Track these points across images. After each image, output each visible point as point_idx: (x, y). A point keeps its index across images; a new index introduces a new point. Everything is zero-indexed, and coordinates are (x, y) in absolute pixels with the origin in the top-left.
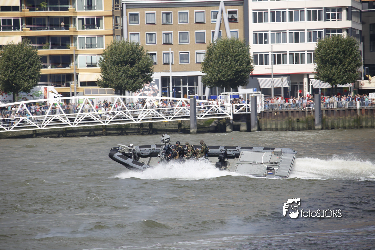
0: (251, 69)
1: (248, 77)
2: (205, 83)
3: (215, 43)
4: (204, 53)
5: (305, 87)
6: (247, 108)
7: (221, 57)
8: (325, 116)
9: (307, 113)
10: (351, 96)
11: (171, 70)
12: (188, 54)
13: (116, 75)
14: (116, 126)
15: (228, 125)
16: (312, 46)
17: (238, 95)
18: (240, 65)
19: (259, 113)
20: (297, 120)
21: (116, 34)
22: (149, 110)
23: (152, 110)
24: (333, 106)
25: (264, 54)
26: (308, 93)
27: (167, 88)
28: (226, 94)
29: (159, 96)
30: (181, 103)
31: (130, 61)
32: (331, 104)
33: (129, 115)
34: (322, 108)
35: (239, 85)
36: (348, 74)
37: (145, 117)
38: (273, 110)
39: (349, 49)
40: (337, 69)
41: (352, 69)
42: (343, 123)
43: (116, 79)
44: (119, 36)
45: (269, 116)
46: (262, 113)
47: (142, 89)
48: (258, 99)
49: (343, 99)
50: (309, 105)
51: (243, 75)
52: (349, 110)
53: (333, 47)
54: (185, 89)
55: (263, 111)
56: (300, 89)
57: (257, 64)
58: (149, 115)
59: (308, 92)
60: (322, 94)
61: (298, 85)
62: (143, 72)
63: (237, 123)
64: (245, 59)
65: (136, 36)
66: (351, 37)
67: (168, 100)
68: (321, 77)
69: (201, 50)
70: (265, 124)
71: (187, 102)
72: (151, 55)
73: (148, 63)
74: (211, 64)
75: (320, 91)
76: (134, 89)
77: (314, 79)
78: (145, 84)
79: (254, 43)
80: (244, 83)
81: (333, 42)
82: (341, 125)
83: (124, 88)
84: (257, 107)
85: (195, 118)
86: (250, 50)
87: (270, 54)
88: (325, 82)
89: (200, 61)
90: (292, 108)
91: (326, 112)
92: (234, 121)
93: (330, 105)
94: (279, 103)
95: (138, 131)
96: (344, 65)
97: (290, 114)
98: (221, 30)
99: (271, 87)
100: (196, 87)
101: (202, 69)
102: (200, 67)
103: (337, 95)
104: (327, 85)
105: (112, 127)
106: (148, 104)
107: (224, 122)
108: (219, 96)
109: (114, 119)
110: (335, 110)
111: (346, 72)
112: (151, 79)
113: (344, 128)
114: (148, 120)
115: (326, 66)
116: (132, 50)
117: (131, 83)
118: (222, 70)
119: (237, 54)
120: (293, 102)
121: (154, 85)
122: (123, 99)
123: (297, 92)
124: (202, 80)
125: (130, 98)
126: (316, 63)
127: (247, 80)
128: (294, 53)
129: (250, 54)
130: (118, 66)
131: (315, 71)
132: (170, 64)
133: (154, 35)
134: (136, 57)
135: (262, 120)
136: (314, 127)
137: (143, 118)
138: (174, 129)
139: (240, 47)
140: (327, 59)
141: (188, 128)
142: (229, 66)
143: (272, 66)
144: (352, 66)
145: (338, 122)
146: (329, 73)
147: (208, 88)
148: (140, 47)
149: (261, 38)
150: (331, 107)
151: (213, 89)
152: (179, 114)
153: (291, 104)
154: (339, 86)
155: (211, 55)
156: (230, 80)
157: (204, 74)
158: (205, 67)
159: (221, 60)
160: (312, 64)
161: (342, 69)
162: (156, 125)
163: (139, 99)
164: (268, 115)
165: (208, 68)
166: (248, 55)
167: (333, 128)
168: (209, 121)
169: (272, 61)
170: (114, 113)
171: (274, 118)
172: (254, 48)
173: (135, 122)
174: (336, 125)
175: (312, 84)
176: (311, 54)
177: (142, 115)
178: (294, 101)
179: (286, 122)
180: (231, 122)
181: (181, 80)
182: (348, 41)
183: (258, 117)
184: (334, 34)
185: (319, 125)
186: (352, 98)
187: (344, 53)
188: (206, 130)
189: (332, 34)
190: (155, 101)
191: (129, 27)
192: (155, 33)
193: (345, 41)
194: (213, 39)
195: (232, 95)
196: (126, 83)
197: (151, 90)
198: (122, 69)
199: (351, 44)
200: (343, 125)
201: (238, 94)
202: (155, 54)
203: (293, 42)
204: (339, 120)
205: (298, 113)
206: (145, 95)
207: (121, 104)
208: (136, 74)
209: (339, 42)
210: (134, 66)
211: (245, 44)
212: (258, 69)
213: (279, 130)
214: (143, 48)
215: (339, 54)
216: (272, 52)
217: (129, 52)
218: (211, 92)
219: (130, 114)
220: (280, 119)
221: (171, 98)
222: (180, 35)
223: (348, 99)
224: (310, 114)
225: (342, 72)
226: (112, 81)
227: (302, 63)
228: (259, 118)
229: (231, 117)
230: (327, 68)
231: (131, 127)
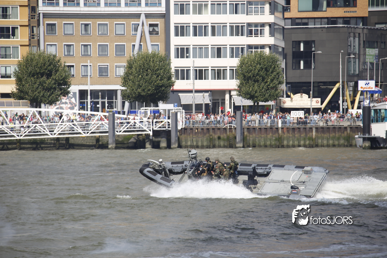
0: (172, 84)
1: (169, 92)
2: (124, 98)
3: (135, 56)
4: (124, 67)
5: (227, 104)
6: (167, 124)
7: (142, 71)
8: (247, 134)
9: (228, 130)
10: (272, 114)
11: (89, 83)
12: (108, 67)
13: (31, 87)
14: (30, 140)
15: (147, 142)
16: (235, 62)
17: (159, 111)
18: (161, 80)
19: (180, 130)
20: (218, 137)
21: (32, 45)
22: (66, 124)
23: (69, 124)
24: (255, 124)
25: (185, 69)
26: (230, 110)
27: (85, 102)
28: (146, 109)
29: (76, 110)
30: (100, 117)
31: (46, 73)
32: (253, 122)
33: (45, 129)
34: (243, 125)
35: (159, 101)
36: (270, 91)
37: (61, 131)
38: (193, 127)
39: (271, 66)
40: (259, 87)
41: (274, 87)
42: (265, 141)
43: (31, 91)
44: (36, 46)
45: (190, 133)
46: (183, 130)
47: (59, 102)
48: (179, 114)
49: (265, 117)
50: (231, 123)
51: (163, 90)
52: (271, 128)
53: (256, 64)
54: (103, 104)
55: (184, 127)
56: (221, 106)
57: (178, 79)
58: (66, 129)
59: (230, 108)
60: (244, 111)
61: (220, 101)
62: (60, 84)
63: (157, 139)
64: (167, 74)
65: (54, 47)
66: (274, 54)
67: (86, 115)
68: (243, 94)
69: (121, 63)
70: (185, 141)
71: (105, 116)
72: (68, 68)
73: (66, 75)
74: (131, 78)
75: (242, 108)
76: (50, 102)
77: (237, 96)
78: (62, 97)
79: (175, 58)
80: (165, 98)
81: (256, 59)
82: (262, 143)
83: (40, 100)
84: (178, 123)
85: (114, 133)
86: (171, 64)
87: (191, 69)
88: (247, 99)
89: (120, 75)
90: (213, 125)
91: (247, 130)
92: (154, 138)
93: (251, 123)
94: (200, 119)
95: (54, 145)
96: (267, 82)
97: (211, 131)
98: (141, 44)
99: (192, 103)
100: (115, 102)
101: (121, 82)
102: (120, 80)
103: (259, 113)
104: (250, 103)
105: (26, 141)
106: (65, 118)
107: (144, 138)
108: (139, 112)
109: (29, 132)
110: (257, 128)
111: (268, 89)
112: (69, 92)
113: (266, 146)
114: (64, 134)
115: (248, 83)
116: (49, 61)
117: (48, 96)
118: (142, 84)
119: (157, 68)
120: (214, 119)
121: (72, 98)
122: (38, 112)
123: (219, 108)
124: (122, 94)
125: (45, 112)
126: (238, 79)
127: (167, 96)
128: (216, 69)
129: (171, 69)
130: (34, 78)
131: (237, 88)
132: (89, 77)
133: (72, 46)
134: (53, 68)
135: (183, 137)
136: (235, 145)
137: (59, 132)
138: (92, 144)
139: (162, 61)
140: (250, 76)
141: (106, 143)
142: (150, 80)
143: (194, 82)
144: (275, 83)
145: (259, 140)
146: (251, 89)
147: (128, 103)
148: (57, 59)
149: (182, 52)
150: (252, 125)
151: (133, 104)
152: (97, 129)
153: (212, 120)
154: (261, 103)
155: (131, 69)
156: (151, 95)
157: (124, 88)
158: (125, 81)
159: (141, 74)
160: (234, 80)
161: (264, 86)
162: (73, 140)
163: (56, 112)
164: (189, 131)
165: (127, 81)
166: (169, 70)
167: (254, 146)
168: (128, 137)
169: (194, 77)
170: (29, 127)
171: (195, 135)
172: (176, 63)
173: (51, 136)
174: (257, 143)
175: (234, 100)
176: (233, 70)
177: (59, 129)
178: (216, 118)
179: (207, 139)
180: (151, 138)
181: (100, 94)
182: (271, 58)
183: (178, 133)
184: (256, 51)
185: (240, 143)
186: (274, 116)
187: (266, 70)
188: (125, 146)
189: (254, 51)
190: (72, 115)
191: (46, 37)
192: (73, 45)
193: (268, 57)
194: (133, 52)
195: (152, 110)
196: (42, 96)
197: (68, 103)
198: (38, 81)
199: (274, 61)
200: (265, 143)
201: (158, 109)
202: (73, 66)
203: (215, 58)
204: (260, 138)
205: (219, 130)
206: (62, 108)
207: (36, 117)
208: (52, 86)
209: (262, 58)
210: (50, 78)
211: (166, 58)
212: (179, 84)
213: (199, 147)
214: (60, 59)
215: (261, 71)
216: (194, 67)
217: (45, 63)
218: (131, 107)
219: (45, 127)
220: (201, 136)
221: (89, 112)
222: (100, 47)
223: (270, 117)
224: (232, 131)
225: (264, 90)
226: (27, 93)
227: (223, 79)
228: (180, 135)
229: (151, 133)
230: (249, 85)
231: (46, 141)
